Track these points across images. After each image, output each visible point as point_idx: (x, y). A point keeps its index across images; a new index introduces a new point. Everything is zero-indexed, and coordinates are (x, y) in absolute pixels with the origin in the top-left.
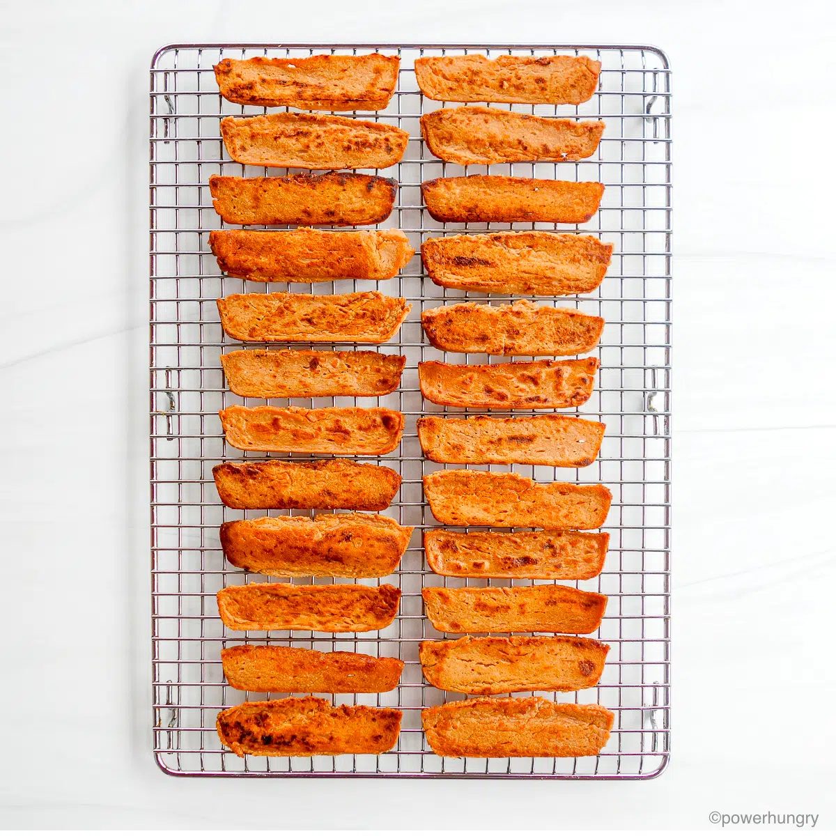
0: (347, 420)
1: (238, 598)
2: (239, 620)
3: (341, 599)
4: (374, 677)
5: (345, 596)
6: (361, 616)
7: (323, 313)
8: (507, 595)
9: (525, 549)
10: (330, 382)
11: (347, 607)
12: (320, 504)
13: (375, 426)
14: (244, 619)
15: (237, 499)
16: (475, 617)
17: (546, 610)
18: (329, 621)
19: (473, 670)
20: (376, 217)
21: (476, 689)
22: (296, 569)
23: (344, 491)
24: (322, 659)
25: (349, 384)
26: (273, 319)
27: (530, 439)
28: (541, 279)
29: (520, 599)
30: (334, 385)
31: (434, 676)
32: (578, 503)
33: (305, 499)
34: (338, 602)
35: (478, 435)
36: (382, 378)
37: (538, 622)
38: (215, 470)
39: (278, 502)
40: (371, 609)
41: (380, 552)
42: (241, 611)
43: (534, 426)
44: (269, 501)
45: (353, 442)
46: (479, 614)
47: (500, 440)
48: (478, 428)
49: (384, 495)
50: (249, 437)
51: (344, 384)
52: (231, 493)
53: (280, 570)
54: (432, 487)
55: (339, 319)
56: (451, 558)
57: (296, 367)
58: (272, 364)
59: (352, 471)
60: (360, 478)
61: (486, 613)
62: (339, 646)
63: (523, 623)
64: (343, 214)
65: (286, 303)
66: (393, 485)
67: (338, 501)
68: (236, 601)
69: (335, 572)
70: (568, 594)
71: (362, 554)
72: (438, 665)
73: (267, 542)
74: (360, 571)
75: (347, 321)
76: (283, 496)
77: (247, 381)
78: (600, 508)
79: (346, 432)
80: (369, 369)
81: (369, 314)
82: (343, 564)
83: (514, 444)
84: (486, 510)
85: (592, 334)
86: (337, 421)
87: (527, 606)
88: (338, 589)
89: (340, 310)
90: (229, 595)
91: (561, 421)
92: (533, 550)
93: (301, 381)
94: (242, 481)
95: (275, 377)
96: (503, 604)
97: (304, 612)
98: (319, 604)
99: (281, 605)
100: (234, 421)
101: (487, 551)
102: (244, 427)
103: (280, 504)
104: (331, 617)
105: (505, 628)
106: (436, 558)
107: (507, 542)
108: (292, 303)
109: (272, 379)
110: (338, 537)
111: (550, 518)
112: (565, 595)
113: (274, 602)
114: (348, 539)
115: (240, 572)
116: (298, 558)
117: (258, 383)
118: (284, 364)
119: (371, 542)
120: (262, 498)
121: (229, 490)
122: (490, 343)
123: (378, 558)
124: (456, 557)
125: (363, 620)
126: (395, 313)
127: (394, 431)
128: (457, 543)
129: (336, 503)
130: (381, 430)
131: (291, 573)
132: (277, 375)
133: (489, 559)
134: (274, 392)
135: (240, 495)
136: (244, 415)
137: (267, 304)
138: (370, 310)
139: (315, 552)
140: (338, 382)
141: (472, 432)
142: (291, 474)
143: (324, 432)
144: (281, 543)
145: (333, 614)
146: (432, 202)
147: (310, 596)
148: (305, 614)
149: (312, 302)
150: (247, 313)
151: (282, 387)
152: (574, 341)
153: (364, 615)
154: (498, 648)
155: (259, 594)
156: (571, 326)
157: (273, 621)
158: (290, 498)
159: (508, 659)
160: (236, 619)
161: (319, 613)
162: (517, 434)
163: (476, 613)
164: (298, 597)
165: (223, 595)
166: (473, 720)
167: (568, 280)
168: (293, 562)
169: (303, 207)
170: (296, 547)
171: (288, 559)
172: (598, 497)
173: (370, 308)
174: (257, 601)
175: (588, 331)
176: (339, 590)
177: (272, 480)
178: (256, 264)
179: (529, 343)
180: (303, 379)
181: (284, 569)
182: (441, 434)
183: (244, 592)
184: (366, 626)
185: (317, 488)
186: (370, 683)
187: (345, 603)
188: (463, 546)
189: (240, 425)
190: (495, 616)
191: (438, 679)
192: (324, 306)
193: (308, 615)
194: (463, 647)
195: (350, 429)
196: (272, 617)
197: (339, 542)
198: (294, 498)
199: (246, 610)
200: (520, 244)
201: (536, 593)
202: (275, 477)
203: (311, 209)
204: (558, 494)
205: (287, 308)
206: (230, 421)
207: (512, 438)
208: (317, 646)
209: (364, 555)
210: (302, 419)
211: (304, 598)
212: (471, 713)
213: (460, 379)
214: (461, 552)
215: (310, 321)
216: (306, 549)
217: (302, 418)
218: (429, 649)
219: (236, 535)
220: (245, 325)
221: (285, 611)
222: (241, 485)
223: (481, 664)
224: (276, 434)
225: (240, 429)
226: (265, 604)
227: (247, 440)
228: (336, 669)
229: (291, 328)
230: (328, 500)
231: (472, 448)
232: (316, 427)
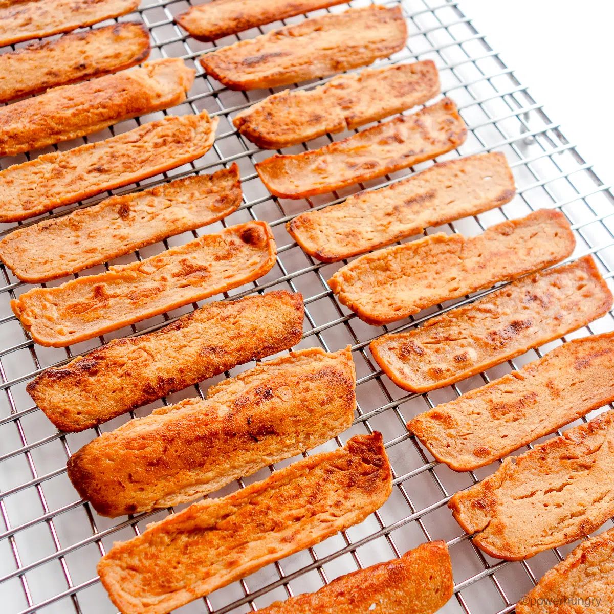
0: (195, 255)
1: (135, 562)
2: (151, 599)
3: (300, 489)
4: (411, 587)
5: (303, 481)
6: (341, 499)
7: (113, 156)
8: (521, 379)
9: (505, 314)
10: (153, 223)
11: (314, 496)
12: (207, 369)
13: (236, 249)
14: (158, 594)
15: (79, 413)
16: (500, 428)
17: (583, 377)
18: (297, 532)
19: (546, 505)
20: (136, 57)
21: (570, 531)
22: (210, 475)
23: (232, 338)
24: (315, 602)
25: (180, 217)
26: (50, 183)
27: (431, 196)
28: (345, 50)
29: (542, 378)
30: (161, 224)
31: (499, 543)
32: (531, 237)
33: (181, 371)
34: (297, 497)
35: (368, 213)
36: (218, 198)
37: (584, 398)
38: (31, 388)
39: (144, 391)
40: (350, 484)
41: (323, 394)
42: (146, 583)
43: (426, 181)
44: (130, 396)
45: (216, 277)
46: (502, 421)
47: (396, 208)
48: (364, 206)
49: (290, 322)
50: (68, 324)
51: (173, 217)
52: (68, 407)
53: (187, 490)
54: (345, 287)
55: (135, 156)
56: (421, 365)
57: (101, 224)
58: (68, 230)
59: (230, 310)
60: (247, 313)
61: (511, 415)
62: (332, 571)
63: (566, 407)
64: (97, 63)
65: (61, 162)
66: (295, 306)
67: (230, 353)
68: (133, 568)
69: (270, 454)
70: (594, 345)
71: (298, 407)
72: (494, 521)
73: (149, 449)
74: (308, 435)
75: (147, 155)
76: (148, 379)
77: (40, 260)
78: (559, 230)
79: (201, 269)
80: (197, 195)
81: (170, 139)
82: (278, 435)
83: (416, 207)
84: (429, 286)
85: (429, 76)
86: (184, 261)
87: (555, 382)
88: (288, 475)
89: (133, 147)
90: (118, 562)
91: (453, 166)
92: (516, 311)
93: (115, 236)
94: (77, 384)
95: (77, 242)
96: (525, 393)
97: (252, 536)
98: (270, 512)
99: (211, 542)
100: (37, 310)
101: (462, 336)
102: (54, 313)
103: (148, 393)
104: (298, 525)
105: (549, 425)
106: (402, 372)
107: (480, 315)
108: (69, 160)
109: (76, 246)
110: (252, 398)
111: (512, 263)
112: (592, 348)
113: (197, 543)
114: (267, 395)
115: (123, 525)
116: (206, 454)
117: (56, 258)
118: (84, 224)
119: (302, 385)
120: (118, 395)
121: (62, 404)
122: (327, 120)
123: (323, 404)
124: (427, 361)
125: (348, 504)
126: (201, 129)
127: (264, 244)
128: (418, 342)
129: (229, 358)
130: (246, 249)
131: (205, 486)
132: (79, 240)
133: (470, 345)
134: (84, 260)
135: (82, 404)
136: (50, 297)
137: (36, 171)
138: (171, 134)
139: (230, 434)
140: (164, 219)
141: (359, 213)
142: (147, 349)
143: (171, 281)
144: (171, 441)
145: (298, 519)
146: (192, 27)
147: (251, 506)
148: (255, 540)
149: (94, 151)
150: (12, 188)
151: (92, 251)
152: (415, 89)
153: (346, 498)
154: (558, 455)
155: (167, 539)
156: (402, 77)
157: (208, 575)
158: (159, 378)
159: (581, 466)
160: (145, 600)
161: (276, 526)
162: (413, 195)
163: (497, 422)
164: (233, 517)
165: (108, 565)
166: (597, 584)
167: (374, 43)
168: (202, 465)
169: (45, 70)
170: (198, 438)
171: (191, 465)
172: (549, 221)
173: (170, 133)
174: (167, 554)
175: (423, 75)
176: (290, 477)
177: (123, 365)
178: (7, 133)
179: (369, 107)
180: (117, 233)
181: (191, 485)
182: (323, 228)
183: (141, 547)
184: (357, 512)
185: (193, 349)
186: (411, 601)
187: (308, 492)
188: (427, 343)
189: (48, 314)
190: (524, 415)
191: (507, 544)
192: (111, 150)
193: (260, 538)
194: (511, 477)
195: (204, 264)
196: (204, 570)
197: (258, 404)
198: (165, 376)
199: (156, 577)
200: (305, 30)
201: (555, 361)
202: (125, 359)
203: (55, 69)
204: (502, 238)
205: (64, 167)
206: (32, 311)
207: (410, 202)
208: (297, 588)
209: (301, 407)
210: (135, 276)
211: (242, 514)
212: (587, 575)
213: (313, 166)
214: (429, 351)
215: (100, 171)
216: (214, 434)
217: (134, 274)
218: (467, 503)
219: (96, 460)
220: (15, 202)
221: (222, 549)
222: (76, 390)
223: (550, 490)
224: (105, 306)
225: (50, 319)
226: (185, 553)
227: (66, 330)
228: (346, 606)
229: (78, 184)
230: (215, 358)
231: (369, 229)
232: (158, 278)
